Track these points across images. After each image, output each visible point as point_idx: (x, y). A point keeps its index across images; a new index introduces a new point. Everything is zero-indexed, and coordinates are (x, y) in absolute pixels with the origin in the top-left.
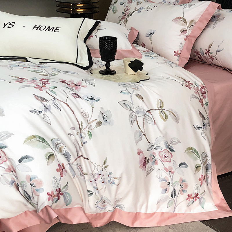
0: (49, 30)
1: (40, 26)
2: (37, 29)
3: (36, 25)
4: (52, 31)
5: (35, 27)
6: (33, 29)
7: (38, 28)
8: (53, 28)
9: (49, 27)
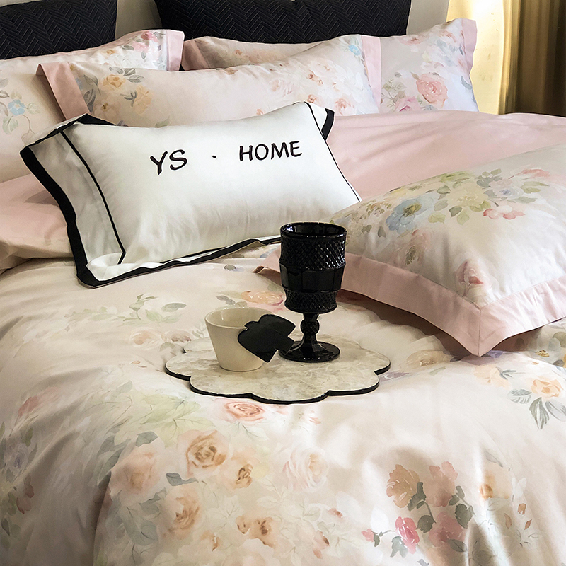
0: (280, 155)
1: (251, 147)
2: (251, 159)
3: (241, 147)
4: (288, 156)
5: (241, 153)
6: (241, 159)
7: (250, 153)
8: (284, 145)
9: (274, 146)
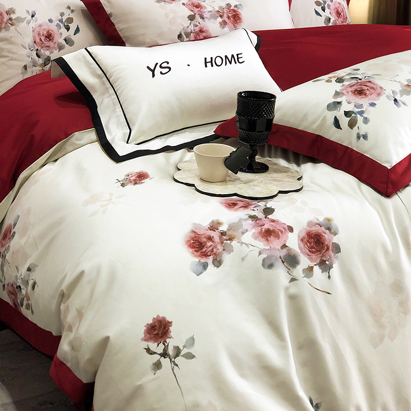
0: (230, 63)
1: (212, 58)
3: (205, 58)
4: (236, 63)
5: (206, 63)
7: (211, 62)
8: (233, 56)
9: (226, 57)
